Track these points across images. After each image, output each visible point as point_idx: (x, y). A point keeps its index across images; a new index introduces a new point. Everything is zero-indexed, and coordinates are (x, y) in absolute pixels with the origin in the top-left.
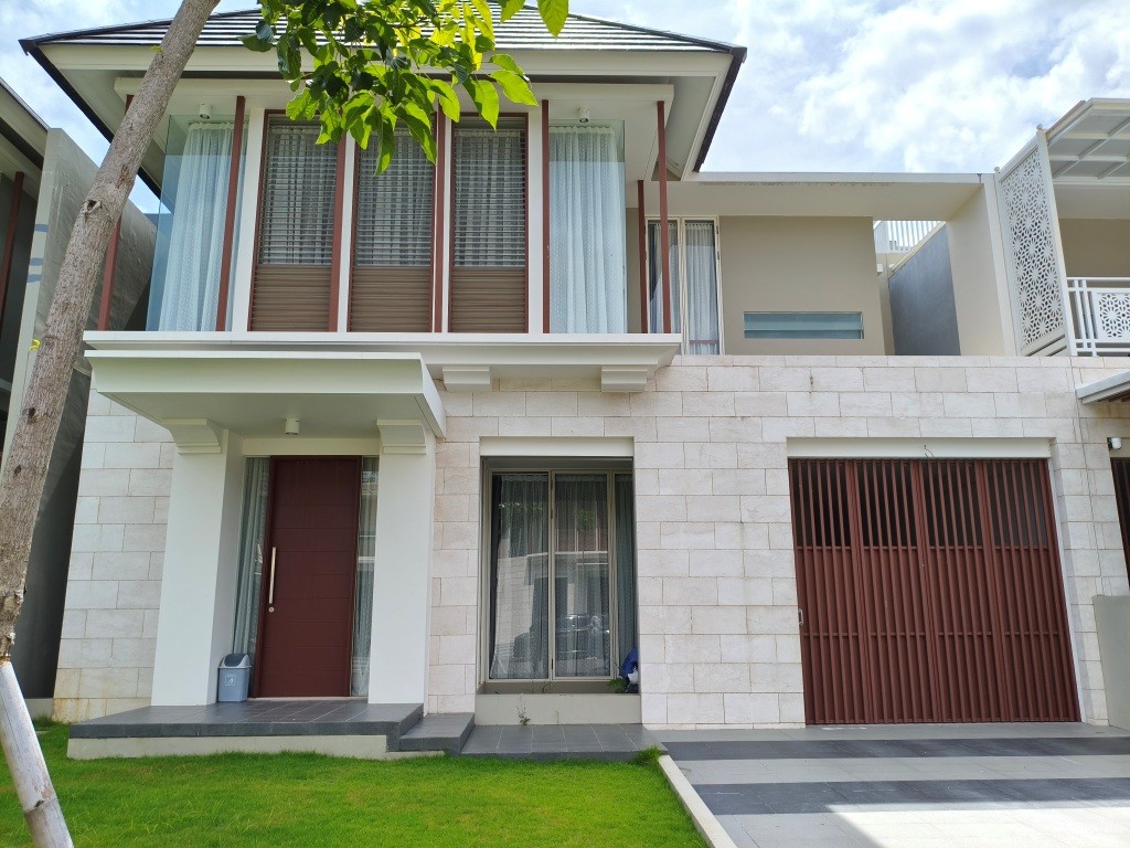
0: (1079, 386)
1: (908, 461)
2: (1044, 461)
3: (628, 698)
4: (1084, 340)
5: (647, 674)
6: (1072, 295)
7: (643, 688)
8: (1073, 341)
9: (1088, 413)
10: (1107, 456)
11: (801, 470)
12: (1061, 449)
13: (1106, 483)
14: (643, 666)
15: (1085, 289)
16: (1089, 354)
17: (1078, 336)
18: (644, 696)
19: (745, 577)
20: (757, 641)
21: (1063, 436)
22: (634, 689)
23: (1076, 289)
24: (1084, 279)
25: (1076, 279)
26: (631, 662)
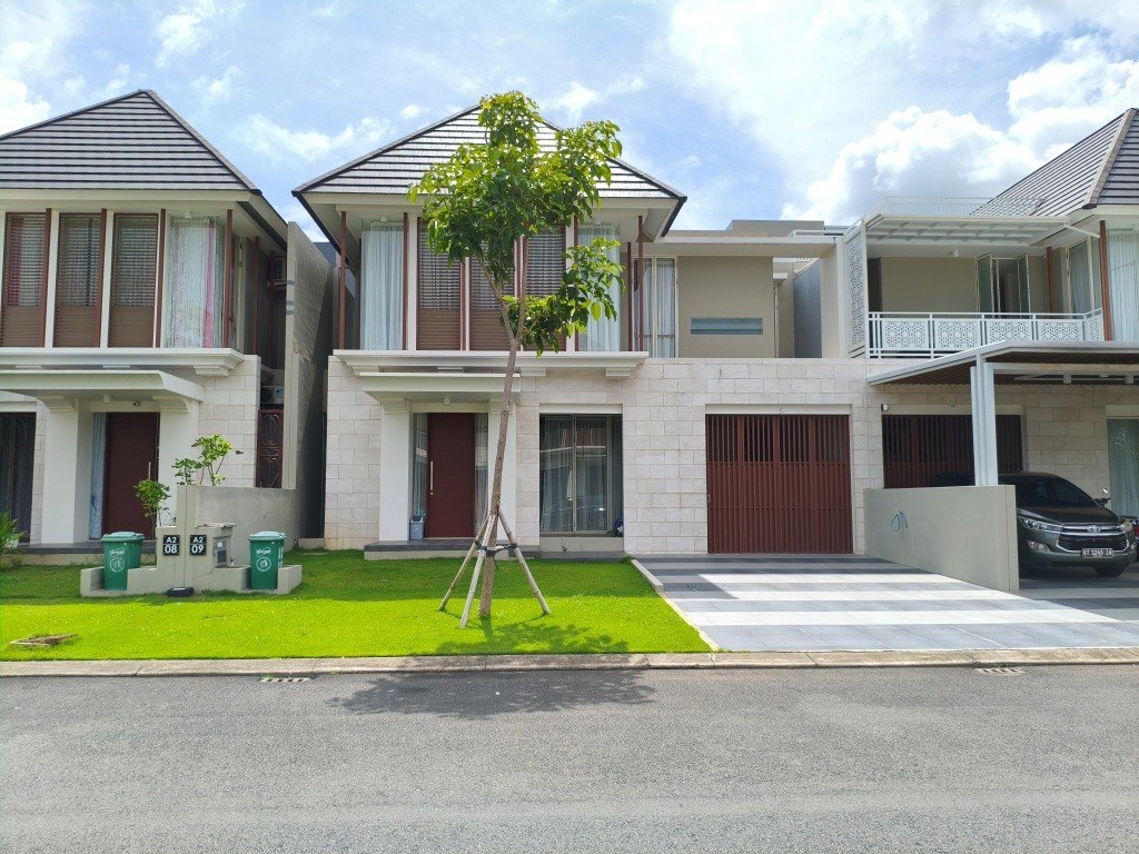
0: (869, 376)
1: (771, 416)
2: (847, 416)
3: (617, 540)
4: (874, 349)
5: (627, 527)
6: (871, 323)
7: (625, 534)
8: (868, 349)
9: (873, 391)
10: (880, 414)
11: (714, 422)
12: (855, 411)
13: (877, 429)
14: (625, 524)
15: (879, 319)
16: (876, 357)
17: (871, 346)
18: (626, 538)
19: (680, 479)
20: (685, 511)
21: (857, 403)
22: (621, 535)
23: (873, 319)
24: (878, 313)
25: (874, 313)
26: (619, 522)
